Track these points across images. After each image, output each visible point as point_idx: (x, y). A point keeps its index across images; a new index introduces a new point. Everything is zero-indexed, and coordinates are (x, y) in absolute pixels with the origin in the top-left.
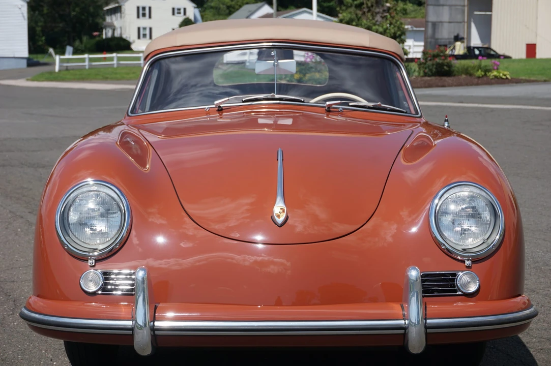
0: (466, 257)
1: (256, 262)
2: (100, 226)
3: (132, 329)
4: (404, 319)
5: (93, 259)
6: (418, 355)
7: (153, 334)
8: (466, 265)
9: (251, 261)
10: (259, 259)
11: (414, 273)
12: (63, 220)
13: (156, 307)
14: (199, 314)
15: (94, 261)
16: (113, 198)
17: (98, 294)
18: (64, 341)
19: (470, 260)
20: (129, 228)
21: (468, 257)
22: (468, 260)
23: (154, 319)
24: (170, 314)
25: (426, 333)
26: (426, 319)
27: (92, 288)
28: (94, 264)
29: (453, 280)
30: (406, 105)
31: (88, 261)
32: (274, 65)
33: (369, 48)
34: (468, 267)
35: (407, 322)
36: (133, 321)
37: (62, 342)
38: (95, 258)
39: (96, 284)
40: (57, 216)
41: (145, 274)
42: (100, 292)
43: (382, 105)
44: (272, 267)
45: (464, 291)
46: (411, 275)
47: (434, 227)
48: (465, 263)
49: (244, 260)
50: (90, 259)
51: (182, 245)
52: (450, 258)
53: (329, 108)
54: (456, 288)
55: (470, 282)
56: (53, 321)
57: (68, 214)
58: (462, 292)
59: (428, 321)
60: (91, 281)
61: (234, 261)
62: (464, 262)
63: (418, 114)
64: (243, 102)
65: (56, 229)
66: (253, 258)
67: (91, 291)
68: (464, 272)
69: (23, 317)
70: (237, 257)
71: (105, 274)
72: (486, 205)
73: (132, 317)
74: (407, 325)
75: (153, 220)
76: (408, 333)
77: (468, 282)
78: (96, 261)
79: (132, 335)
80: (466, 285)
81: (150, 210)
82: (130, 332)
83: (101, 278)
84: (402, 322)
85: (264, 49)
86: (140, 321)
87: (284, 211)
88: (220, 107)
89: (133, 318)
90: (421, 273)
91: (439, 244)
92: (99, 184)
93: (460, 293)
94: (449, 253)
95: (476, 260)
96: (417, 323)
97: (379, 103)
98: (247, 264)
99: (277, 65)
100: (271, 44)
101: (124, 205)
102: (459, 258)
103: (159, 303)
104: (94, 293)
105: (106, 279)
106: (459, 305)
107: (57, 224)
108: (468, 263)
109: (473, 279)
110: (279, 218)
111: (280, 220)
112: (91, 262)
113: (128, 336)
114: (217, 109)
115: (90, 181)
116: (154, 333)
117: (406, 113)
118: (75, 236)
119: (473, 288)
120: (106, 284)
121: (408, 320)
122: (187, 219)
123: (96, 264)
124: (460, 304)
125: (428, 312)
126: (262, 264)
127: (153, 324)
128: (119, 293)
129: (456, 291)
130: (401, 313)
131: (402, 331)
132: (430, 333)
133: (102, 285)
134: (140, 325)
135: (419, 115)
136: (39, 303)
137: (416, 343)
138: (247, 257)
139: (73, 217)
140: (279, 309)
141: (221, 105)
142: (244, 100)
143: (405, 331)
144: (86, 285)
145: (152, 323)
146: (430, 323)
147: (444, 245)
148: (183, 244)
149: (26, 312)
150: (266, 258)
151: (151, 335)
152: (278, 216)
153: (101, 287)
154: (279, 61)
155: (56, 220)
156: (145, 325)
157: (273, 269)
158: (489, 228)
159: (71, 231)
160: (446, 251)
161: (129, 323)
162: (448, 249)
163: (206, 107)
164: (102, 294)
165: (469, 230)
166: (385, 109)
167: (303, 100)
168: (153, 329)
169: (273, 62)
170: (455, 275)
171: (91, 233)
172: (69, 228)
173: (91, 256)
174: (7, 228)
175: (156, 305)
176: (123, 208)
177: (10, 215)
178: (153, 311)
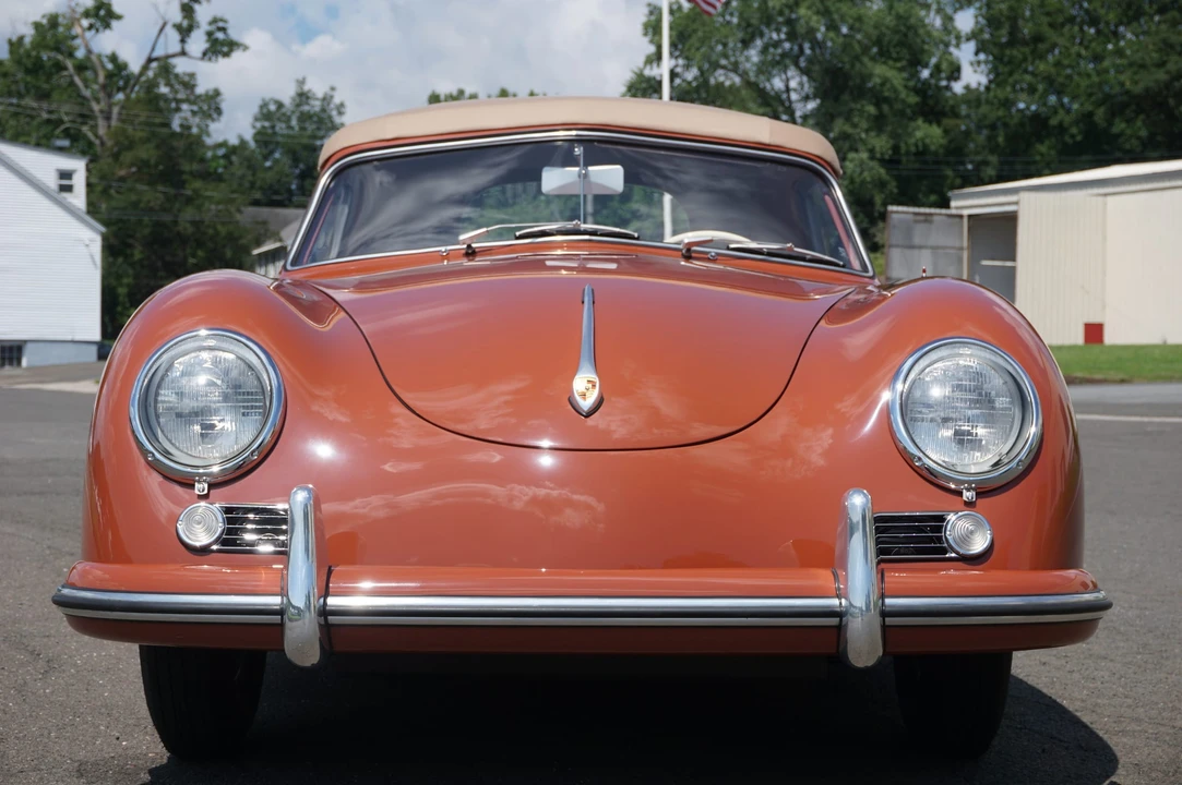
0: (963, 482)
1: (534, 501)
2: (226, 424)
3: (281, 612)
4: (839, 597)
5: (205, 481)
6: (866, 670)
7: (323, 623)
8: (965, 498)
9: (525, 498)
10: (542, 492)
11: (857, 501)
12: (146, 407)
13: (330, 572)
14: (418, 585)
15: (206, 486)
16: (250, 367)
17: (213, 551)
18: (140, 647)
19: (973, 489)
20: (278, 428)
21: (970, 482)
22: (968, 490)
23: (326, 593)
25: (884, 628)
26: (883, 596)
27: (201, 538)
28: (206, 492)
29: (939, 529)
30: (843, 254)
31: (194, 485)
32: (579, 176)
33: (769, 145)
34: (969, 504)
35: (843, 601)
36: (282, 596)
37: (135, 647)
38: (208, 479)
39: (209, 530)
40: (132, 409)
41: (310, 498)
42: (215, 547)
43: (796, 249)
44: (569, 512)
45: (962, 552)
46: (853, 505)
47: (899, 429)
48: (962, 496)
49: (511, 499)
50: (199, 482)
51: (388, 467)
52: (932, 487)
53: (689, 250)
54: (945, 545)
55: (972, 532)
56: (120, 601)
57: (157, 394)
58: (957, 553)
59: (888, 601)
60: (199, 523)
61: (489, 501)
62: (960, 494)
63: (867, 271)
64: (517, 238)
65: (133, 432)
66: (531, 491)
67: (198, 544)
68: (960, 514)
69: (62, 602)
70: (495, 489)
71: (228, 510)
72: (1005, 383)
73: (282, 589)
74: (846, 607)
75: (322, 411)
76: (846, 625)
77: (970, 532)
78: (211, 486)
79: (281, 625)
80: (966, 538)
81: (317, 392)
82: (276, 619)
83: (221, 520)
84: (835, 602)
85: (560, 143)
86: (298, 600)
87: (594, 386)
88: (469, 246)
89: (283, 592)
90: (873, 513)
91: (908, 459)
92: (223, 336)
93: (953, 555)
94: (930, 477)
95: (986, 490)
96: (864, 608)
97: (789, 245)
98: (518, 505)
99: (586, 176)
100: (574, 133)
101: (270, 379)
102: (953, 486)
103: (336, 566)
104: (205, 550)
105: (229, 521)
106: (951, 574)
107: (134, 423)
108: (968, 495)
109: (978, 524)
110: (585, 399)
111: (586, 404)
112: (202, 488)
113: (271, 627)
114: (464, 251)
115: (203, 332)
116: (326, 620)
117: (843, 266)
118: (170, 441)
119: (979, 544)
120: (229, 531)
121: (846, 598)
122: (399, 409)
123: (212, 492)
124: (952, 572)
125: (886, 585)
126: (548, 505)
127: (325, 601)
129: (944, 551)
130: (834, 586)
131: (834, 621)
132: (893, 626)
133: (222, 534)
134: (298, 608)
135: (871, 274)
136: (98, 571)
137: (863, 647)
138: (517, 489)
139: (167, 396)
140: (582, 576)
141: (473, 245)
142: (518, 234)
143: (841, 620)
144: (189, 530)
145: (322, 600)
146: (891, 606)
147: (920, 459)
148: (390, 466)
149: (66, 591)
150: (555, 493)
151: (320, 625)
152: (584, 395)
153: (219, 538)
154: (590, 168)
155: (132, 417)
156: (308, 606)
157: (572, 518)
158: (1010, 431)
159: (162, 431)
160: (925, 473)
161: (274, 601)
162: (929, 470)
163: (443, 249)
164: (219, 551)
165: (969, 434)
166: (802, 258)
167: (636, 235)
168: (324, 612)
169: (577, 169)
170: (942, 519)
171: (202, 434)
172: (159, 423)
173: (201, 475)
174: (41, 568)
175: (330, 567)
176: (268, 382)
177: (48, 552)
178: (325, 578)
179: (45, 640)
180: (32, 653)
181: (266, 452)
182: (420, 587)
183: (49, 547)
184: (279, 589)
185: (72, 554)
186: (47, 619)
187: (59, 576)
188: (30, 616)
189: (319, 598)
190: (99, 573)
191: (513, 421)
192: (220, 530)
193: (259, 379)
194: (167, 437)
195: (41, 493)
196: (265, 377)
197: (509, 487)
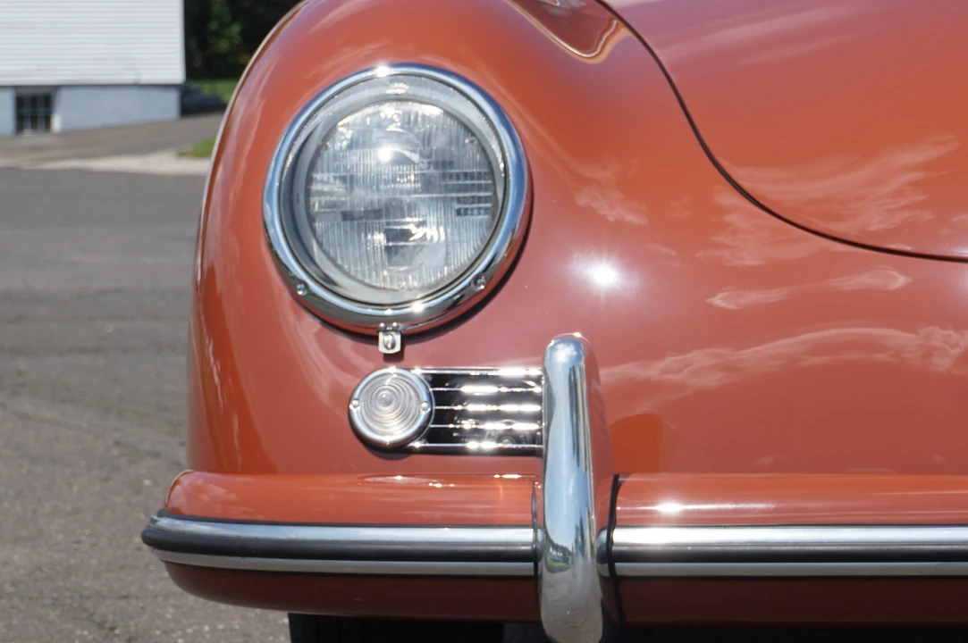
2: (428, 229)
3: (533, 556)
5: (395, 330)
7: (607, 574)
9: (955, 352)
12: (291, 202)
13: (616, 487)
14: (771, 506)
15: (398, 338)
16: (468, 129)
17: (412, 451)
18: (291, 617)
20: (519, 233)
23: (611, 522)
24: (670, 507)
27: (392, 429)
28: (398, 349)
31: (376, 338)
36: (534, 527)
38: (402, 326)
39: (405, 415)
40: (267, 206)
41: (578, 357)
42: (417, 444)
49: (928, 353)
50: (385, 331)
56: (257, 540)
57: (309, 180)
60: (388, 403)
65: (270, 246)
67: (387, 439)
69: (159, 542)
70: (895, 336)
71: (436, 380)
73: (535, 516)
78: (407, 339)
79: (534, 580)
81: (586, 172)
82: (526, 567)
83: (424, 397)
86: (563, 533)
89: (537, 521)
92: (420, 76)
98: (942, 364)
101: (503, 149)
103: (627, 475)
104: (400, 450)
105: (440, 398)
107: (271, 231)
112: (389, 341)
115: (383, 70)
116: (612, 569)
118: (333, 261)
120: (440, 417)
122: (730, 198)
123: (407, 348)
127: (609, 535)
128: (489, 445)
133: (427, 421)
134: (564, 550)
136: (217, 488)
138: (938, 335)
139: (326, 185)
144: (370, 413)
145: (604, 535)
149: (165, 523)
151: (603, 579)
153: (422, 429)
155: (268, 220)
156: (581, 546)
159: (320, 245)
161: (522, 537)
164: (424, 451)
168: (609, 556)
171: (388, 249)
172: (314, 230)
173: (388, 320)
174: (107, 479)
175: (616, 478)
176: (499, 155)
177: (115, 451)
178: (608, 496)
179: (122, 603)
180: (101, 625)
181: (500, 278)
182: (775, 511)
183: (117, 444)
184: (529, 517)
185: (156, 455)
186: (122, 568)
187: (138, 492)
188: (94, 562)
189: (602, 530)
190: (219, 491)
191: (928, 216)
192: (424, 414)
193: (483, 150)
194: (327, 254)
195: (98, 350)
196: (495, 146)
197: (923, 331)
